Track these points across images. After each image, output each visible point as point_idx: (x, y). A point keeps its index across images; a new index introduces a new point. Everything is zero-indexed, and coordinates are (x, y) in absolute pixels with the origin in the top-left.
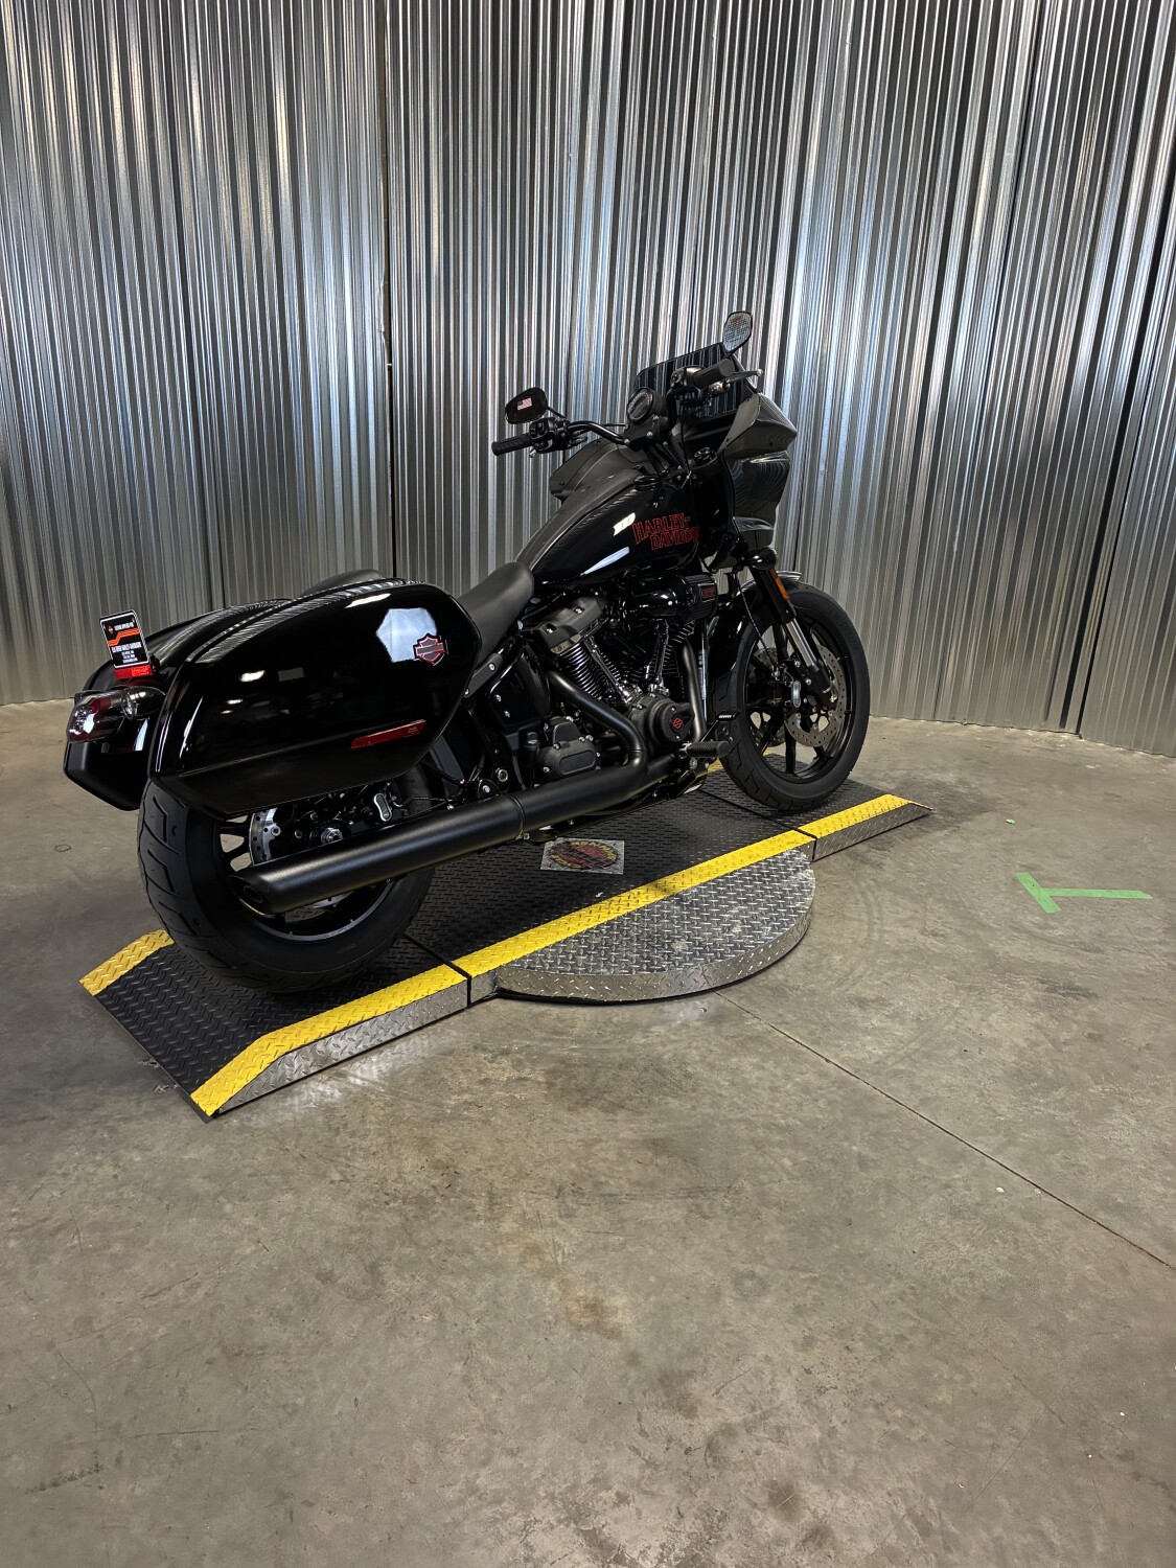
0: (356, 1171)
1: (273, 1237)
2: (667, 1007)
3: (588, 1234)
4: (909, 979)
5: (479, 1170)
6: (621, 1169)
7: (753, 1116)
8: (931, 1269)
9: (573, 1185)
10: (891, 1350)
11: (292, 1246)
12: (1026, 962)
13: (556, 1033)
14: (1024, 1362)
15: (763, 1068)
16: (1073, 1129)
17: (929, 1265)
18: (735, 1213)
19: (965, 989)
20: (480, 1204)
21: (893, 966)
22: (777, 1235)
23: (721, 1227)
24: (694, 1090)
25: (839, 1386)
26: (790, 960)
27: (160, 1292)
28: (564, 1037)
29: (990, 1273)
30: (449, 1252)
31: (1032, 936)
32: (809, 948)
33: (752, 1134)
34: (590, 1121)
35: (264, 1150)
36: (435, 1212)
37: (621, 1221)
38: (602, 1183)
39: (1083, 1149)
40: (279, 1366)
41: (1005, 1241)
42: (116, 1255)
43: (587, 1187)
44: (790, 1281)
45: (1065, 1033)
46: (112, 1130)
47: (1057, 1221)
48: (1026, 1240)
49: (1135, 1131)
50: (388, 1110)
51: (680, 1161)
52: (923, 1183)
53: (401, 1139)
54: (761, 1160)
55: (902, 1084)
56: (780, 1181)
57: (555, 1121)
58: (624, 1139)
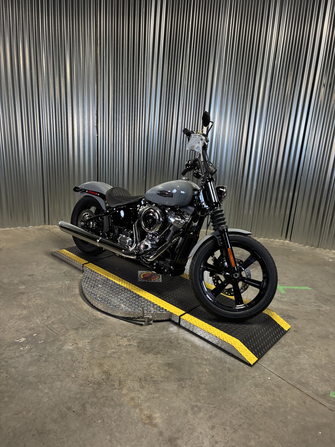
0: (79, 374)
1: (54, 396)
3: (148, 394)
5: (117, 373)
6: (159, 373)
7: (198, 356)
8: (249, 403)
9: (144, 378)
10: (237, 429)
11: (59, 399)
12: (276, 308)
13: (140, 330)
14: (276, 432)
16: (290, 359)
17: (249, 402)
18: (192, 386)
20: (116, 384)
22: (204, 393)
23: (188, 391)
24: (180, 348)
25: (222, 441)
27: (19, 413)
28: (143, 332)
29: (266, 405)
30: (106, 400)
31: (278, 300)
33: (197, 361)
34: (150, 357)
35: (52, 368)
36: (103, 387)
37: (158, 389)
38: (153, 377)
39: (293, 366)
40: (54, 437)
41: (270, 394)
42: (6, 401)
43: (148, 378)
44: (208, 408)
46: (6, 362)
47: (285, 388)
48: (277, 394)
49: (307, 360)
50: (90, 355)
51: (176, 370)
52: (247, 376)
53: (94, 364)
54: (200, 370)
56: (205, 376)
57: (140, 358)
58: (160, 363)
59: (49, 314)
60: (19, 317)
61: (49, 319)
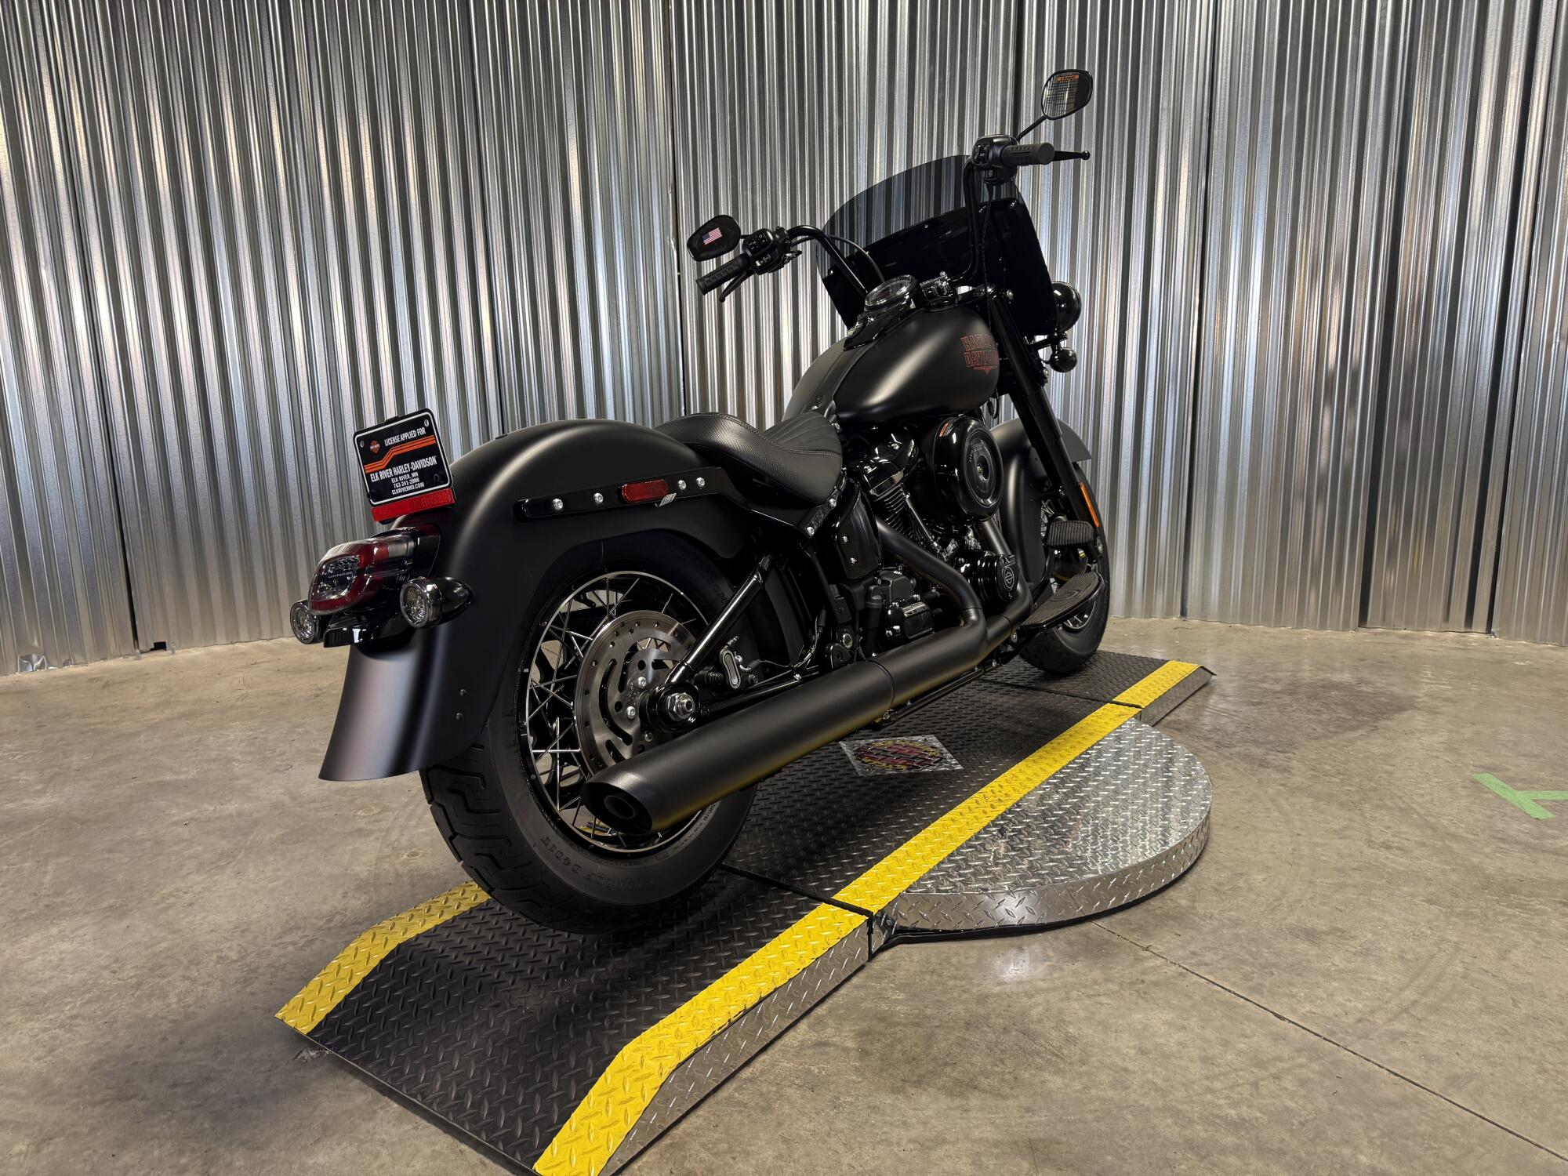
4: (1370, 904)
7: (1183, 1103)
12: (1536, 881)
15: (1184, 1028)
19: (1458, 915)
21: (1341, 887)
24: (1083, 1062)
26: (1191, 878)
28: (883, 985)
31: (1526, 846)
32: (1215, 866)
33: (1188, 1133)
34: (927, 1107)
35: (427, 1151)
46: (218, 1117)
55: (1408, 1054)
57: (874, 1109)
58: (981, 1140)
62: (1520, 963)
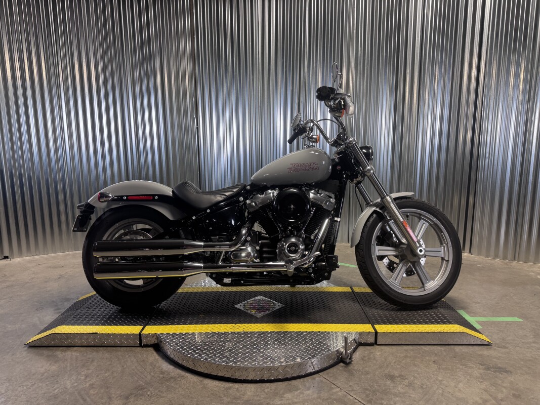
2: (294, 382)
4: (415, 365)
13: (235, 398)
19: (443, 369)
21: (406, 357)
45: (500, 394)
59: (90, 371)
60: (42, 375)
61: (88, 379)
62: (462, 389)
